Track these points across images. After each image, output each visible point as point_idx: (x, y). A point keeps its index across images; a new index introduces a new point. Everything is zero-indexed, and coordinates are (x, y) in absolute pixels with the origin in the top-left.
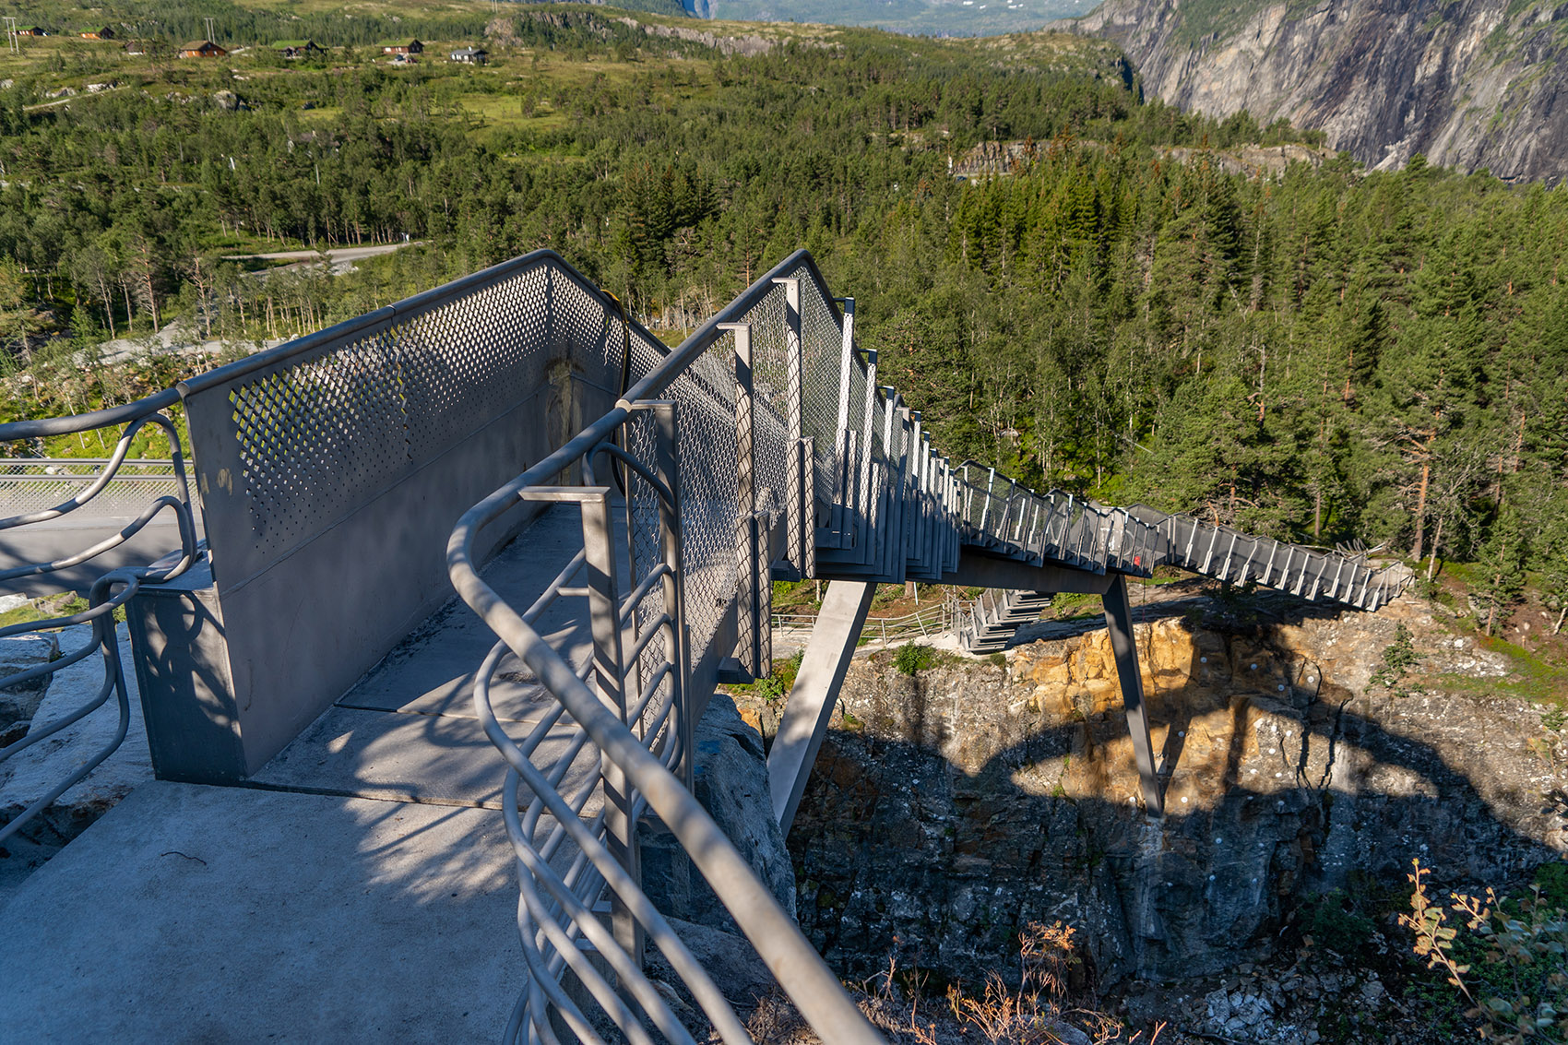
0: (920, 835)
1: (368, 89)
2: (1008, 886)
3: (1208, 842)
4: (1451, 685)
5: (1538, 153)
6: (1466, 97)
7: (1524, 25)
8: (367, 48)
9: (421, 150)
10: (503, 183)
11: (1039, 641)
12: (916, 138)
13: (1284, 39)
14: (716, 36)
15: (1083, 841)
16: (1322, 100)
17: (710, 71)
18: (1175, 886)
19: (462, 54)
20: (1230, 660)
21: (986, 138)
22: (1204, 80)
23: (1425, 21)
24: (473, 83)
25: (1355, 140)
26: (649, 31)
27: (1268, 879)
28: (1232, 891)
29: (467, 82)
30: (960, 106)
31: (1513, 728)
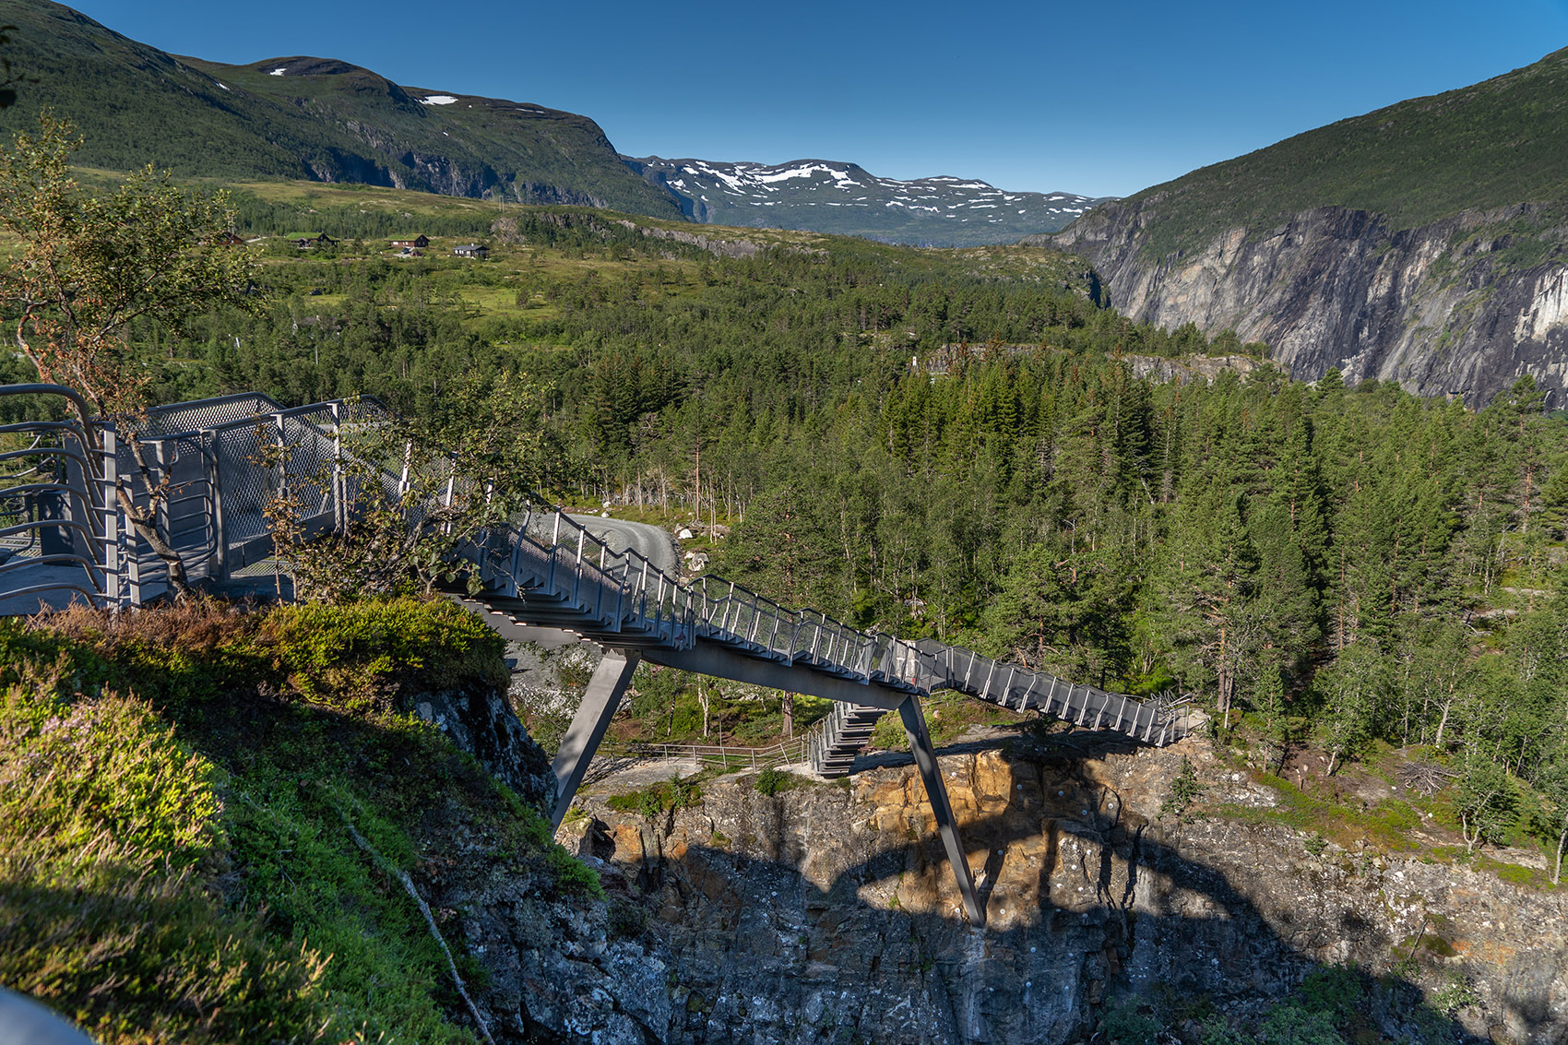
0: (777, 942)
1: (374, 278)
2: (852, 989)
3: (1024, 951)
4: (1229, 813)
5: (1484, 370)
6: (1416, 317)
7: (1466, 254)
8: (377, 241)
9: (417, 336)
10: (490, 368)
11: (880, 768)
12: (884, 339)
13: (1245, 259)
14: (709, 239)
15: (916, 948)
16: (1281, 315)
17: (697, 272)
18: (996, 991)
19: (464, 248)
20: (1042, 789)
21: (950, 340)
22: (1170, 294)
23: (1374, 247)
24: (472, 275)
25: (1313, 353)
26: (646, 233)
27: (1079, 987)
28: (1047, 997)
29: (467, 275)
30: (926, 311)
31: (1283, 852)
